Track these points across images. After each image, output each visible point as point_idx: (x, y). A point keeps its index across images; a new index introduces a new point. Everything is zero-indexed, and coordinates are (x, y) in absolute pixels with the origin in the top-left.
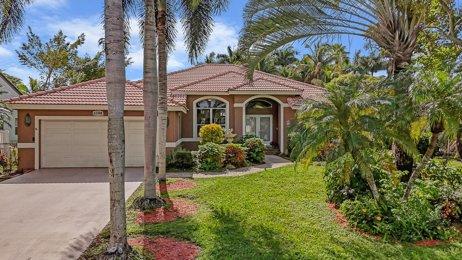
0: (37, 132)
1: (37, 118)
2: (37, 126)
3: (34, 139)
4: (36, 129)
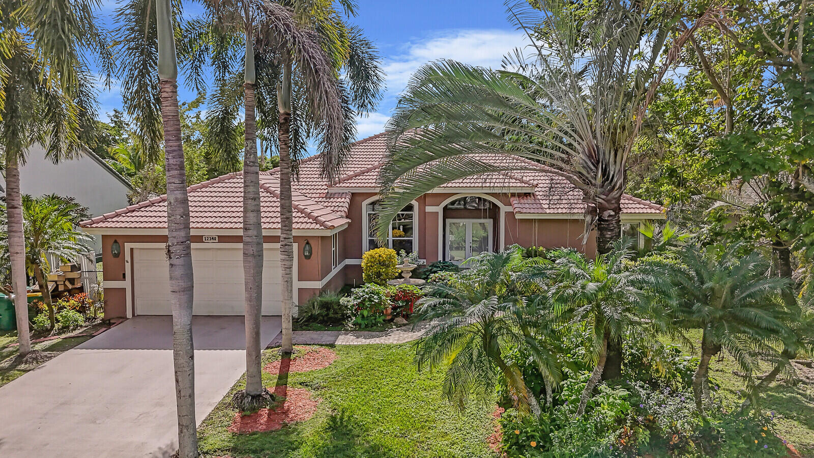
0: (128, 266)
1: (128, 246)
2: (128, 257)
3: (124, 275)
4: (127, 262)
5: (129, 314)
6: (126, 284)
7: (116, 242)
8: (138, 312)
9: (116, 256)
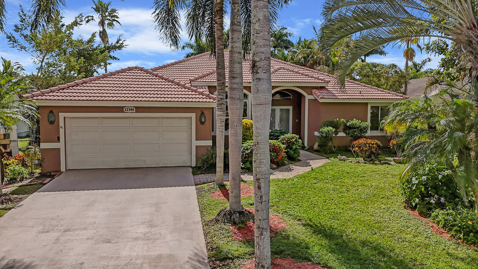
0: (62, 131)
1: (62, 115)
2: (61, 124)
3: (59, 138)
4: (61, 127)
5: (63, 169)
6: (60, 145)
7: (51, 112)
8: (69, 168)
9: (52, 123)
